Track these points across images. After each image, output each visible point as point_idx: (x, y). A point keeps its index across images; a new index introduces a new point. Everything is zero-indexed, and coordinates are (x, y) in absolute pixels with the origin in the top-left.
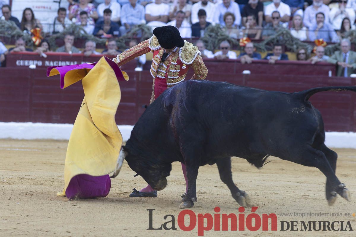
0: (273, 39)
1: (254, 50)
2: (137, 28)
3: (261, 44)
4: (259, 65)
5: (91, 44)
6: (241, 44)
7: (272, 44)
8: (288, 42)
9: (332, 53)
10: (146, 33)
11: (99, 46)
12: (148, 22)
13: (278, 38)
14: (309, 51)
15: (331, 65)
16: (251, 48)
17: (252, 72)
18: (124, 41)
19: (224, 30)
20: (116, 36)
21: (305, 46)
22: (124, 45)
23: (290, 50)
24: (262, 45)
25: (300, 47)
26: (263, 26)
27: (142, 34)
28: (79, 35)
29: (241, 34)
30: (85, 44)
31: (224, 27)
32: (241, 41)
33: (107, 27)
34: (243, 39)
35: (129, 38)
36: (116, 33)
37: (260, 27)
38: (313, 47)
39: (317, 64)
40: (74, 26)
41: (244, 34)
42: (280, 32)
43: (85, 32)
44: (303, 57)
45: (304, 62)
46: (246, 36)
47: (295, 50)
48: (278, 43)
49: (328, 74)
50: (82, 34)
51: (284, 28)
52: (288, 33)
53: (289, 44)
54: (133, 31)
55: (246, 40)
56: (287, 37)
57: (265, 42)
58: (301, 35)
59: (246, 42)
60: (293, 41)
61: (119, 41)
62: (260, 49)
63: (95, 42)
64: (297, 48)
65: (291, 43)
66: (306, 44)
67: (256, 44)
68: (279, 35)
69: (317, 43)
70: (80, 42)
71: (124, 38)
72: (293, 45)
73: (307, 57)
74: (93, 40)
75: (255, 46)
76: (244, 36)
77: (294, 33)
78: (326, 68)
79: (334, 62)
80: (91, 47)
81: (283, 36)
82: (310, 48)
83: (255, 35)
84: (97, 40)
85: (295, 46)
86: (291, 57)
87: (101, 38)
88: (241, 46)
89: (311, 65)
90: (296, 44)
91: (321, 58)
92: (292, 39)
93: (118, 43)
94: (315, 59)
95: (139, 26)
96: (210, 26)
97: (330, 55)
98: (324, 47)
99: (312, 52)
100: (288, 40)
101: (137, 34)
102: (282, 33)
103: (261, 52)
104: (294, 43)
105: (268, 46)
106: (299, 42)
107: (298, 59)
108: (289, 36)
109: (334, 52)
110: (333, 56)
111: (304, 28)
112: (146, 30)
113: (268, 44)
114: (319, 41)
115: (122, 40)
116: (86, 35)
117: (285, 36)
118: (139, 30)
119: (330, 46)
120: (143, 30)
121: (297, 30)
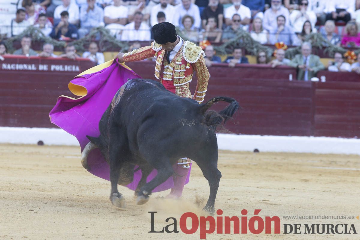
0: (233, 42)
1: (214, 53)
2: (96, 31)
3: (220, 47)
4: (219, 68)
5: (49, 47)
7: (232, 48)
8: (248, 45)
9: (293, 57)
10: (104, 36)
11: (57, 49)
12: (106, 24)
13: (238, 41)
14: (270, 54)
15: (291, 69)
16: (211, 51)
17: (212, 76)
18: (82, 44)
19: (183, 33)
20: (75, 39)
21: (266, 49)
22: (83, 48)
23: (250, 53)
24: (222, 48)
25: (260, 50)
26: (223, 29)
27: (101, 37)
28: (37, 38)
29: (201, 37)
30: (42, 46)
31: (183, 30)
32: (201, 44)
33: (65, 30)
34: (202, 42)
35: (88, 41)
36: (74, 35)
37: (220, 29)
38: (274, 50)
39: (277, 67)
40: (32, 28)
41: (204, 37)
42: (240, 35)
43: (43, 35)
44: (263, 59)
45: (264, 65)
46: (206, 39)
47: (255, 53)
48: (238, 46)
49: (288, 77)
50: (40, 37)
51: (244, 31)
52: (249, 36)
53: (249, 47)
54: (91, 34)
55: (206, 43)
56: (247, 40)
57: (225, 45)
58: (261, 38)
59: (206, 45)
60: (253, 44)
61: (77, 44)
62: (220, 52)
63: (53, 44)
64: (258, 51)
65: (251, 46)
66: (266, 47)
67: (216, 47)
68: (239, 38)
69: (277, 46)
70: (37, 44)
71: (83, 40)
72: (253, 48)
73: (267, 61)
74: (51, 43)
75: (214, 50)
76: (204, 39)
77: (254, 36)
78: (287, 72)
79: (295, 65)
80: (49, 49)
81: (243, 39)
82: (270, 51)
83: (215, 38)
84: (55, 43)
85: (255, 50)
86: (252, 61)
87: (59, 41)
89: (271, 68)
90: (257, 47)
91: (281, 61)
92: (253, 42)
93: (76, 46)
94: (275, 63)
95: (98, 28)
97: (291, 59)
98: (285, 50)
99: (273, 55)
100: (249, 43)
101: (95, 37)
102: (243, 36)
103: (221, 55)
104: (254, 46)
105: (228, 50)
106: (260, 46)
107: (258, 62)
108: (249, 39)
109: (294, 56)
110: (294, 60)
111: (265, 31)
112: (105, 33)
113: (228, 47)
114: (279, 45)
115: (80, 42)
116: (43, 38)
117: (245, 39)
118: (97, 33)
119: (291, 50)
120: (101, 33)
121: (257, 33)
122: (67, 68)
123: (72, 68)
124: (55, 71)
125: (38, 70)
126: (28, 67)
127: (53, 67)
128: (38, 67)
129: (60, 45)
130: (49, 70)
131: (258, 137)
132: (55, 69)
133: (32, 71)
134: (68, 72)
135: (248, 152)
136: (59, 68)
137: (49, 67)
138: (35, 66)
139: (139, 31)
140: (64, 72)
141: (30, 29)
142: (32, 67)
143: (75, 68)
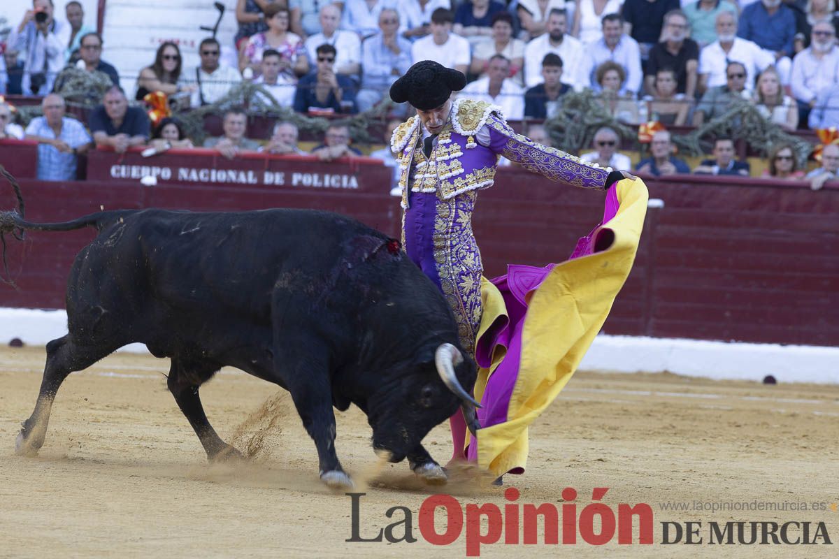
0: (719, 126)
1: (673, 149)
3: (688, 137)
4: (684, 186)
5: (286, 131)
6: (642, 138)
8: (753, 134)
11: (305, 135)
13: (730, 124)
14: (803, 156)
16: (664, 143)
17: (667, 204)
18: (366, 126)
22: (366, 134)
23: (758, 153)
24: (692, 140)
25: (781, 145)
28: (260, 109)
32: (642, 129)
34: (646, 126)
35: (379, 119)
38: (814, 145)
40: (248, 86)
41: (651, 114)
42: (735, 110)
43: (274, 102)
44: (786, 165)
46: (654, 118)
53: (755, 139)
55: (654, 128)
56: (751, 121)
57: (700, 133)
60: (764, 132)
61: (354, 126)
62: (688, 148)
65: (761, 136)
66: (796, 139)
67: (677, 138)
68: (732, 118)
69: (823, 137)
70: (261, 125)
72: (765, 141)
74: (291, 121)
75: (672, 141)
76: (649, 118)
80: (289, 136)
81: (742, 120)
82: (805, 147)
83: (675, 116)
84: (302, 121)
85: (770, 144)
87: (310, 117)
88: (643, 143)
90: (774, 138)
91: (834, 173)
92: (764, 125)
96: (569, 94)
99: (811, 157)
100: (755, 129)
102: (740, 112)
103: (690, 155)
104: (768, 135)
105: (706, 143)
106: (780, 134)
108: (755, 118)
113: (705, 137)
115: (361, 121)
116: (275, 109)
117: (746, 120)
122: (330, 181)
123: (341, 182)
124: (301, 186)
125: (260, 185)
126: (237, 176)
127: (296, 178)
128: (261, 178)
129: (314, 127)
130: (288, 185)
131: (775, 348)
132: (300, 182)
133: (248, 185)
134: (331, 189)
135: (751, 384)
136: (310, 180)
137: (288, 179)
138: (254, 176)
139: (498, 98)
140: (323, 189)
141: (244, 88)
142: (249, 178)
143: (349, 181)
